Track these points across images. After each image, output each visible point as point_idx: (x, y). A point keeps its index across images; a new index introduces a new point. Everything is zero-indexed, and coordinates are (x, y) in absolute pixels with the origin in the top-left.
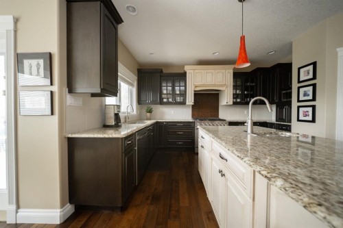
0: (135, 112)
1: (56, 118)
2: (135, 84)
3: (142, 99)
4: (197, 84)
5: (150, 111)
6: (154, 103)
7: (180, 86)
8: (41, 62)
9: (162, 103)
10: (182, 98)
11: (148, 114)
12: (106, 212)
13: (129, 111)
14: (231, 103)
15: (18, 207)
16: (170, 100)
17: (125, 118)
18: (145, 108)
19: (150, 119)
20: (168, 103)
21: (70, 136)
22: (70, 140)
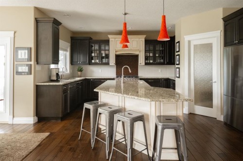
0: (68, 72)
1: (32, 76)
2: (69, 49)
3: (74, 61)
4: (117, 49)
5: (81, 70)
6: (84, 63)
7: (105, 50)
8: (26, 51)
9: (90, 63)
10: (106, 59)
11: (79, 73)
12: (54, 121)
13: (64, 70)
14: (144, 64)
15: (13, 117)
16: (97, 61)
17: (61, 76)
18: (77, 67)
19: (81, 77)
20: (96, 64)
21: (38, 84)
22: (37, 86)
